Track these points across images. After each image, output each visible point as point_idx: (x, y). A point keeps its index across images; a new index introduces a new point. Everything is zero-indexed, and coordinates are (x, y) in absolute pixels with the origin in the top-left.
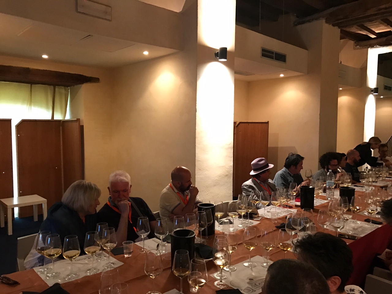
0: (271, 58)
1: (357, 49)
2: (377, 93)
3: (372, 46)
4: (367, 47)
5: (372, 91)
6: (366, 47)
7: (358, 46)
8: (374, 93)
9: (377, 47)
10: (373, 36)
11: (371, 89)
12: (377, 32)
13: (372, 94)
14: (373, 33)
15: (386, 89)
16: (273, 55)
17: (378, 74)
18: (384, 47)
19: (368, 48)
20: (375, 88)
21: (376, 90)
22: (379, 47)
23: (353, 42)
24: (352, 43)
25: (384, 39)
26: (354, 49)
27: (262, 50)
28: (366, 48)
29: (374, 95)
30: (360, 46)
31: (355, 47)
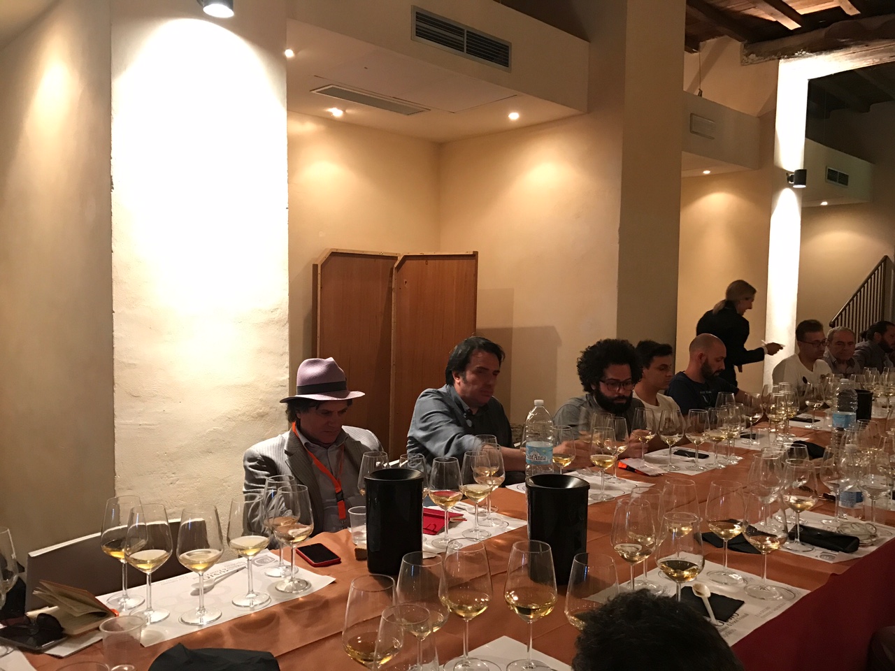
0: (457, 46)
1: (751, 63)
2: (804, 184)
3: (790, 54)
4: (776, 57)
5: (790, 179)
6: (773, 56)
7: (753, 56)
8: (796, 184)
9: (803, 56)
10: (792, 25)
11: (788, 173)
12: (802, 12)
13: (791, 186)
14: (791, 14)
15: (831, 180)
16: (461, 39)
17: (807, 136)
18: (821, 54)
19: (780, 59)
20: (799, 172)
21: (800, 176)
22: (808, 57)
23: (739, 44)
24: (736, 46)
25: (821, 33)
26: (743, 63)
27: (417, 17)
28: (774, 59)
29: (795, 190)
30: (757, 56)
31: (745, 57)
